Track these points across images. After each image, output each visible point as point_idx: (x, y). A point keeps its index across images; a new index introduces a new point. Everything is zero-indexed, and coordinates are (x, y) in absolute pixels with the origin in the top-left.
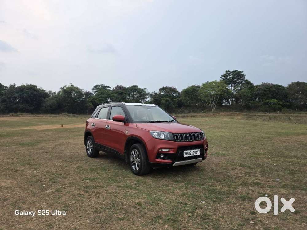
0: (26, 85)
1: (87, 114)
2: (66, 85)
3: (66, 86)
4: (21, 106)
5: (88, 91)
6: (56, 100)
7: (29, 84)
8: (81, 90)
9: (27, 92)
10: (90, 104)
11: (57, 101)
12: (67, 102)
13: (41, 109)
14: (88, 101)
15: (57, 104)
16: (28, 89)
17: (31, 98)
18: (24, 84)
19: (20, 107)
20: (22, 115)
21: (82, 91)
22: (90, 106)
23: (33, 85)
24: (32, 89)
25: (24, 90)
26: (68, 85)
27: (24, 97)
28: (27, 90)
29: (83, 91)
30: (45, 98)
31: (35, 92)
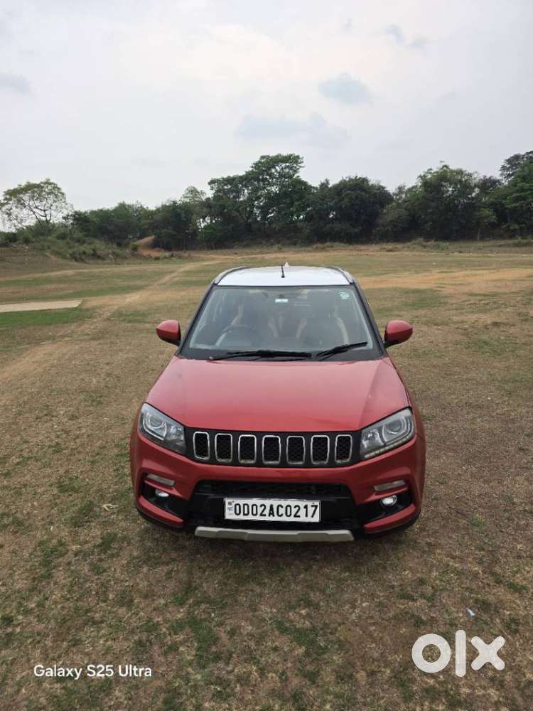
0: (347, 179)
1: (478, 239)
2: (429, 168)
3: (431, 169)
4: (338, 226)
5: (488, 177)
6: (405, 209)
7: (353, 177)
8: (470, 175)
9: (347, 195)
10: (487, 212)
11: (409, 210)
12: (429, 211)
13: (374, 231)
14: (484, 203)
15: (409, 217)
16: (350, 189)
17: (356, 207)
18: (345, 178)
19: (336, 230)
20: (332, 247)
21: (473, 177)
22: (488, 217)
23: (360, 178)
24: (358, 186)
25: (343, 191)
26: (436, 168)
27: (343, 206)
28: (349, 192)
29: (475, 178)
30: (382, 205)
31: (363, 193)
